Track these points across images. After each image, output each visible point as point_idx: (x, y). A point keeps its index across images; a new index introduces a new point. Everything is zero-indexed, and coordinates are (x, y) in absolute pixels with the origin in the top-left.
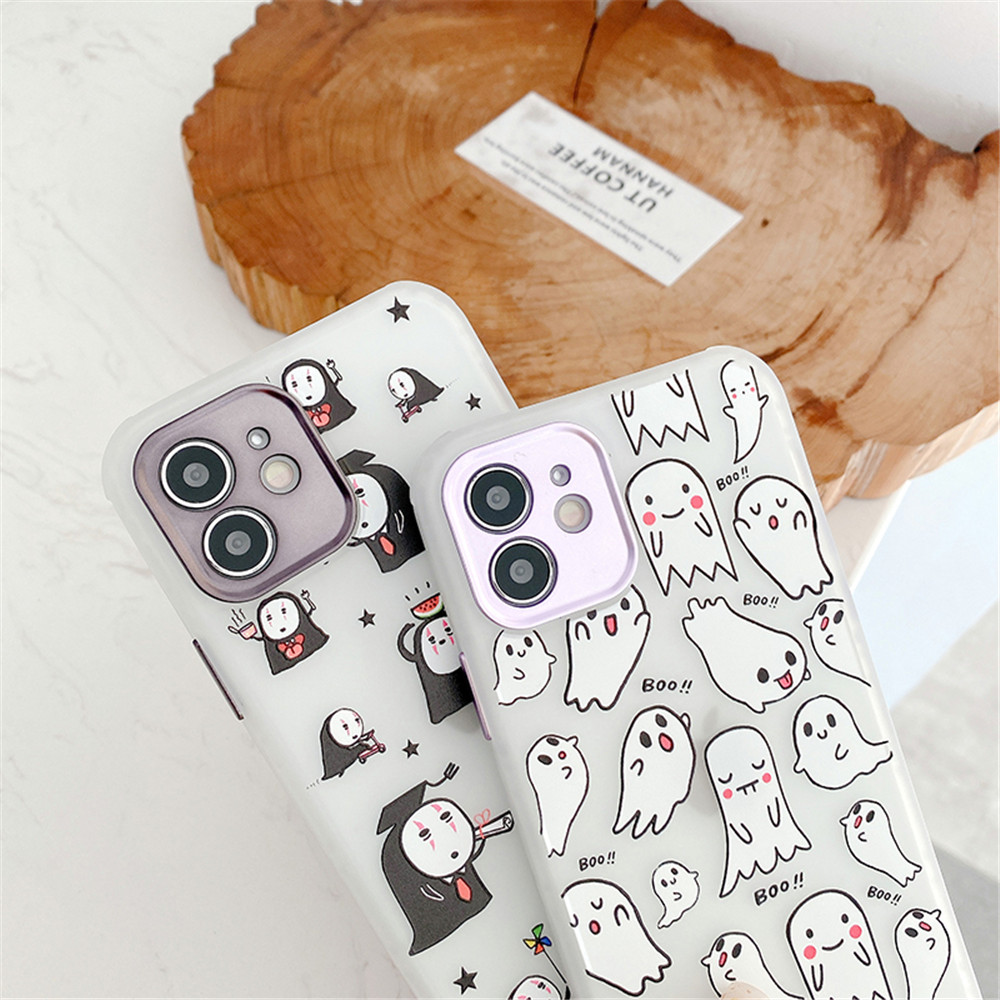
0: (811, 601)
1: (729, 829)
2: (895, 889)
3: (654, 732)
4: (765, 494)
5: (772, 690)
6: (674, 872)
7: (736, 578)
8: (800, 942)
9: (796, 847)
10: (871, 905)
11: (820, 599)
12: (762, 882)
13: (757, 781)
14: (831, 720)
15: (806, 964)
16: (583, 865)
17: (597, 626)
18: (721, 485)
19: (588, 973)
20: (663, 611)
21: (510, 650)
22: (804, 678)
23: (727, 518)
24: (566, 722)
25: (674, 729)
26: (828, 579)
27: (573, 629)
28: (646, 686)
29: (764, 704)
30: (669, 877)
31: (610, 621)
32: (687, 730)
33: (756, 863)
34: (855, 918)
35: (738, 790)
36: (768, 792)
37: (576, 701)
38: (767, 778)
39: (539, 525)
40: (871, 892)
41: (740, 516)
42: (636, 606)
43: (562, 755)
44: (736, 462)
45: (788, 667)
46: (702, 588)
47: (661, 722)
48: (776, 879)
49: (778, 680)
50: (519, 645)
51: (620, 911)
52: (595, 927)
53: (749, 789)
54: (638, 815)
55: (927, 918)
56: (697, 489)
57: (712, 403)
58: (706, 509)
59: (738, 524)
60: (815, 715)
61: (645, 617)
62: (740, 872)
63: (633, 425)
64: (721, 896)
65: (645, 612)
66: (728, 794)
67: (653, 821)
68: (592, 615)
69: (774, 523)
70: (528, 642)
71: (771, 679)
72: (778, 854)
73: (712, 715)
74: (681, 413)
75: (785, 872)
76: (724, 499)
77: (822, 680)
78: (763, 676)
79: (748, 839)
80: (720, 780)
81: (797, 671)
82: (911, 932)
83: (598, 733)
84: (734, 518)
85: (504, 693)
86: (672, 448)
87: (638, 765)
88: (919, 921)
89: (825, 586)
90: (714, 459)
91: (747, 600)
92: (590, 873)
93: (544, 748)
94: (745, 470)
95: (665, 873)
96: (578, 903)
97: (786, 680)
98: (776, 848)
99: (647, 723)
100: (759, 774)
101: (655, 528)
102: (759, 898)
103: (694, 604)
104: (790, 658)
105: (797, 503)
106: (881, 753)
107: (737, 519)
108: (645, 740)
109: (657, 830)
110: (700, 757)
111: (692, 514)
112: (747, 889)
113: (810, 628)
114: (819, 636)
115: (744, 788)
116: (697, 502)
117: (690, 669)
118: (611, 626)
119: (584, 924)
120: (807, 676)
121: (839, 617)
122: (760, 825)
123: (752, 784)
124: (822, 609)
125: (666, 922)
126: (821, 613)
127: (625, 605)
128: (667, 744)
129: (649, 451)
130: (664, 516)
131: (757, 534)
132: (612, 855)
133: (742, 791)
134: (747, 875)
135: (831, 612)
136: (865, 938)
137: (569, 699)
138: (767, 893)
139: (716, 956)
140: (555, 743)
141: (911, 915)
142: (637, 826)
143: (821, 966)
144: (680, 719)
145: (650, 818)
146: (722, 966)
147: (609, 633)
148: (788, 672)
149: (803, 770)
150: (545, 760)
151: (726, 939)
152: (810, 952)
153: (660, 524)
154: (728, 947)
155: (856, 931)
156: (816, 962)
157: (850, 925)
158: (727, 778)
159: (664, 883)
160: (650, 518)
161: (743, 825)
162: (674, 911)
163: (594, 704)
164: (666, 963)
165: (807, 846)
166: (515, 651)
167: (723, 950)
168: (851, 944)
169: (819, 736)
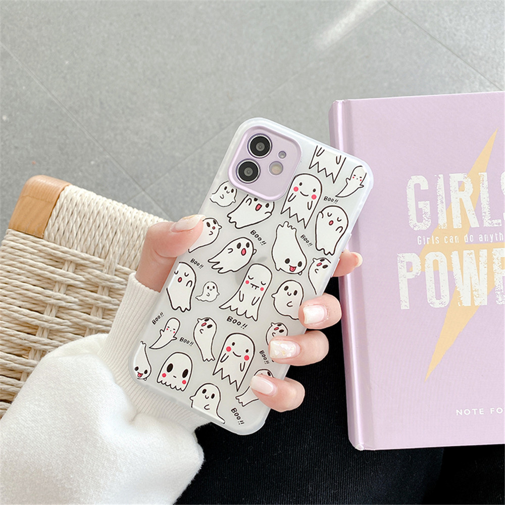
0: (321, 255)
1: (239, 293)
2: (269, 359)
3: (243, 246)
4: (336, 213)
5: (286, 267)
6: (214, 287)
7: (305, 228)
8: (229, 344)
9: (252, 316)
10: (258, 354)
11: (325, 257)
12: (235, 317)
13: (258, 287)
14: (296, 293)
15: (225, 351)
16: (192, 261)
17: (254, 204)
18: (325, 199)
19: (167, 289)
20: (277, 218)
21: (226, 188)
22: (298, 273)
23: (319, 209)
24: (222, 220)
25: (249, 251)
26: (332, 253)
27: (248, 198)
28: (253, 232)
29: (280, 269)
30: (211, 287)
31: (259, 206)
32: (253, 254)
33: (237, 309)
34: (250, 354)
35: (251, 284)
36: (259, 293)
37: (230, 218)
38: (262, 289)
39: (263, 163)
40: (262, 352)
41: (323, 212)
42: (270, 209)
43: (214, 228)
44: (336, 196)
45: (297, 266)
46: (293, 222)
47: (248, 245)
48: (239, 319)
49: (291, 266)
50: (229, 189)
51: (190, 282)
52: (180, 280)
53: (254, 287)
54: (219, 263)
56: (317, 193)
57: (346, 172)
58: (315, 201)
59: (320, 213)
60: (293, 286)
61: (270, 214)
62: (230, 306)
63: (316, 159)
64: (220, 307)
65: (271, 213)
66: (247, 282)
67: (221, 269)
68: (256, 200)
69: (331, 223)
70: (232, 191)
71: (289, 264)
72: (245, 313)
73: (264, 258)
74: (333, 168)
75: (242, 320)
76: (323, 204)
77: (303, 279)
78: (287, 261)
79: (241, 300)
80: (249, 276)
81: (298, 269)
83: (229, 233)
84: (321, 211)
85: (213, 197)
86: (320, 176)
87: (231, 250)
89: (329, 254)
90: (331, 190)
91: (303, 236)
92: (192, 264)
93: (211, 222)
94: (337, 201)
95: (211, 285)
96: (182, 269)
97: (293, 269)
98: (246, 311)
99: (244, 242)
100: (261, 286)
101: (295, 193)
102: (229, 319)
103: (286, 223)
104: (300, 264)
105: (343, 224)
107: (321, 212)
108: (239, 246)
109: (220, 272)
110: (249, 265)
111: (309, 199)
113: (314, 262)
114: (314, 266)
115: (253, 285)
116: (314, 197)
117: (269, 239)
118: (258, 208)
119: (178, 276)
120: (300, 274)
121: (325, 267)
122: (248, 300)
123: (257, 287)
124: (322, 260)
125: (199, 298)
127: (267, 206)
128: (244, 253)
129: (314, 171)
130: (301, 192)
131: (323, 222)
132: (202, 266)
133: (252, 286)
134: (232, 309)
135: (325, 263)
136: (248, 363)
137: (229, 216)
138: (232, 320)
139: (203, 321)
140: (215, 223)
141: (267, 371)
142: (215, 265)
143: (228, 356)
144: (253, 250)
145: (221, 267)
146: (202, 326)
147: (256, 209)
148: (296, 267)
149: (274, 298)
150: (208, 225)
151: (210, 319)
152: (229, 349)
153: (297, 193)
154: (208, 323)
155: (247, 358)
156: (228, 353)
157: (247, 354)
158: (251, 278)
159: (208, 288)
160: (296, 189)
161: (243, 295)
162: (204, 297)
163: (235, 223)
164: (189, 309)
165: (256, 319)
166: (227, 190)
167: (206, 322)
168: (242, 360)
169: (288, 293)
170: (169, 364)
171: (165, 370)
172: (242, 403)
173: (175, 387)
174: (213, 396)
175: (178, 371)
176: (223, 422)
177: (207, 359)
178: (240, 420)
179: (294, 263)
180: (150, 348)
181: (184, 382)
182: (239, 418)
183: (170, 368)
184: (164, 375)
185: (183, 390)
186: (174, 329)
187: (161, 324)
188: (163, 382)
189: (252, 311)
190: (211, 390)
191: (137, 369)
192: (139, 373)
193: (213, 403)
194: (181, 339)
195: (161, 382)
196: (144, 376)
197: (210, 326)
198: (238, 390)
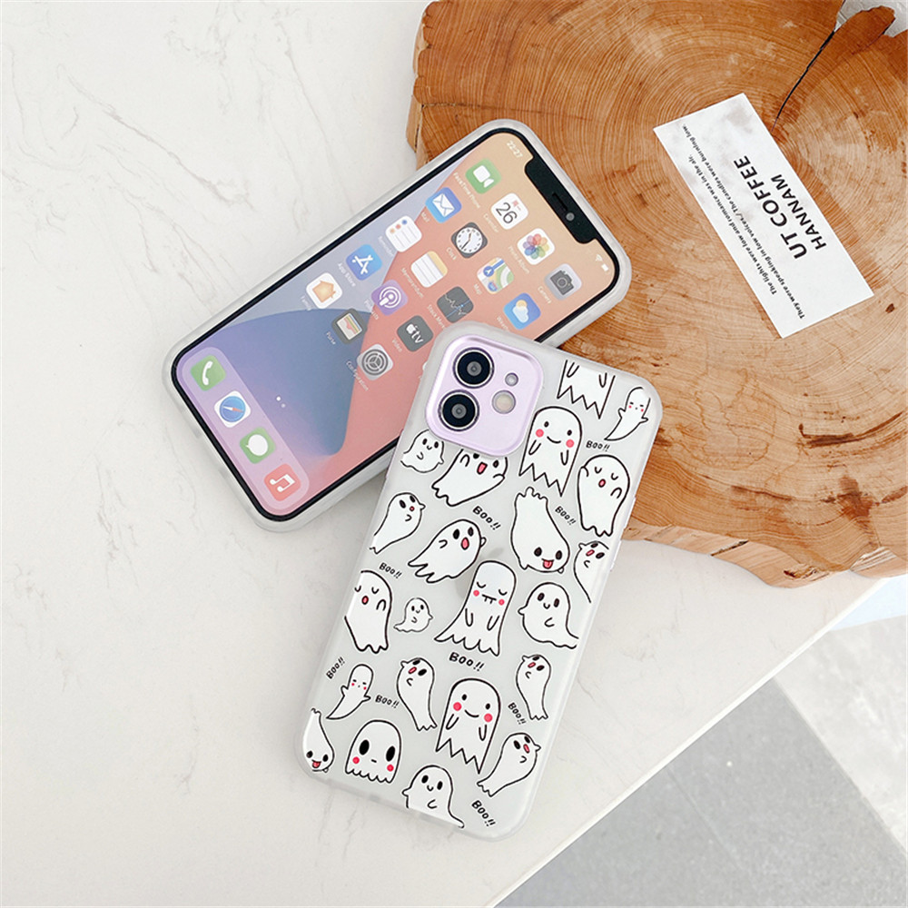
0: (591, 536)
1: (464, 611)
2: (525, 715)
3: (464, 534)
4: (609, 466)
5: (537, 563)
6: (422, 607)
7: (561, 494)
8: (456, 698)
9: (490, 649)
10: (507, 713)
11: (599, 539)
12: (462, 652)
13: (495, 599)
14: (557, 603)
15: (451, 710)
16: (383, 566)
17: (475, 463)
18: (589, 444)
19: (345, 618)
20: (515, 483)
21: (425, 442)
22: (558, 570)
23: (580, 462)
24: (425, 495)
25: (474, 540)
26: (609, 532)
27: (464, 456)
28: (477, 510)
29: (528, 566)
30: (418, 608)
31: (483, 466)
32: (481, 546)
33: (464, 639)
34: (493, 711)
35: (484, 596)
36: (497, 610)
37: (438, 490)
38: (502, 602)
39: (482, 395)
40: (512, 706)
41: (587, 467)
42: (500, 469)
43: (412, 509)
44: (606, 439)
45: (554, 558)
46: (540, 486)
47: (471, 532)
48: (469, 655)
49: (544, 560)
50: (431, 443)
51: (383, 603)
52: (365, 600)
53: (489, 600)
54: (426, 565)
55: (530, 745)
56: (575, 437)
57: (617, 400)
58: (572, 451)
59: (583, 470)
60: (551, 593)
61: (502, 478)
62: (453, 636)
63: (567, 382)
64: (435, 639)
65: (503, 475)
66: (477, 593)
67: (431, 575)
68: (476, 456)
69: (602, 483)
70: (436, 445)
71: (541, 557)
72: (478, 644)
73: (499, 551)
74: (597, 395)
75: (474, 655)
76: (586, 453)
77: (566, 579)
78: (538, 552)
79: (469, 623)
80: (478, 583)
81: (557, 564)
82: (517, 745)
83: (438, 515)
84: (583, 465)
85: (406, 459)
86: (578, 408)
87: (444, 543)
88: (525, 743)
89: (605, 535)
90: (596, 429)
91: (559, 509)
92: (382, 573)
93: (406, 499)
94: (607, 447)
95: (417, 604)
96: (367, 582)
97: (548, 564)
98: (480, 641)
99: (463, 528)
100: (500, 597)
101: (539, 440)
102: (453, 657)
103: (530, 490)
104: (559, 555)
105: (622, 482)
106: (571, 642)
107: (584, 467)
108: (456, 534)
109: (429, 580)
110: (476, 564)
111: (563, 448)
112: (450, 647)
113: (581, 549)
114: (582, 557)
115: (487, 597)
116: (570, 443)
117: (505, 520)
118: (481, 469)
119: (362, 593)
120: (561, 571)
121: (600, 556)
122: (481, 622)
123: (493, 599)
124: (595, 545)
125: (400, 627)
126: (592, 546)
127: (496, 465)
128: (465, 545)
129: (565, 401)
130: (548, 438)
131: (589, 483)
132: (399, 574)
133: (484, 598)
134: (456, 640)
135: (599, 549)
136: (491, 725)
137: (436, 486)
138: (458, 658)
139: (411, 665)
140: (413, 501)
141: (523, 736)
142: (421, 570)
143: (458, 719)
144: (481, 538)
145: (430, 572)
146: (410, 673)
147: (478, 471)
148: (552, 561)
149: (523, 615)
150: (403, 504)
151: (422, 661)
152: (457, 706)
153: (543, 440)
154: (420, 667)
155: (489, 718)
156: (457, 714)
157: (488, 711)
158: (481, 585)
159: (413, 608)
160: (540, 433)
161: (472, 615)
162: (408, 625)
163: (445, 498)
165: (496, 653)
166: (427, 444)
167: (416, 666)
168: (481, 722)
169: (544, 605)
170: (362, 741)
171: (356, 752)
172: (488, 791)
173: (377, 777)
174: (440, 785)
175: (378, 751)
176: (461, 825)
177: (423, 727)
178: (489, 819)
179: (549, 554)
180: (328, 718)
181: (390, 768)
182: (486, 816)
183: (364, 748)
184: (356, 760)
185: (389, 780)
186: (364, 683)
187: (341, 676)
188: (356, 772)
189: (489, 640)
190: (435, 776)
191: (310, 754)
192: (314, 761)
193: (441, 796)
194: (378, 699)
195: (353, 771)
196: (324, 765)
197: (422, 672)
198: (479, 772)
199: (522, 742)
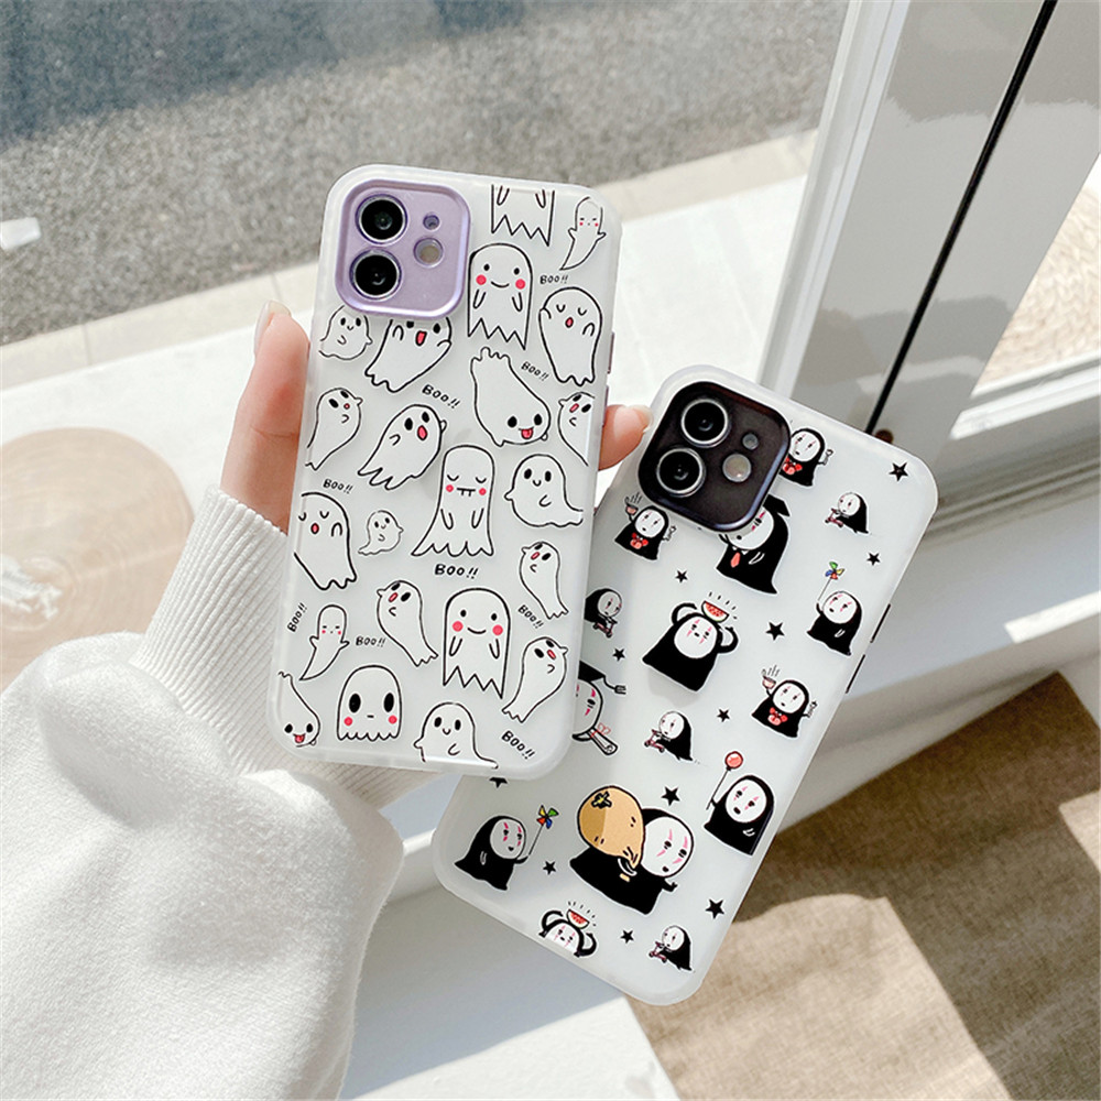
0: (571, 388)
1: (439, 513)
2: (540, 616)
3: (418, 422)
4: (572, 300)
5: (514, 434)
6: (387, 520)
7: (524, 347)
8: (454, 616)
9: (481, 549)
10: (518, 618)
11: (579, 389)
12: (448, 562)
13: (474, 490)
14: (548, 476)
15: (451, 633)
16: (326, 484)
17: (411, 333)
18: (543, 280)
19: (295, 555)
20: (466, 347)
21: (343, 321)
22: (541, 438)
23: (538, 304)
24: (359, 386)
25: (432, 427)
26: (590, 378)
27: (395, 326)
28: (427, 390)
29: (505, 441)
30: (382, 523)
31: (421, 335)
32: (441, 432)
33: (447, 545)
34: (502, 621)
35: (459, 489)
36: (479, 502)
37: (373, 376)
38: (483, 492)
39: (396, 247)
40: (522, 609)
41: (547, 308)
43: (347, 406)
44: (562, 269)
45: (533, 424)
47: (426, 417)
48: (457, 563)
49: (523, 430)
50: (351, 322)
51: (338, 527)
52: (315, 529)
53: (466, 493)
54: (381, 470)
55: (555, 649)
56: (524, 275)
58: (525, 292)
59: (544, 312)
60: (539, 467)
61: (448, 344)
62: (433, 546)
63: (499, 211)
64: (413, 554)
65: (449, 341)
66: (450, 488)
67: (389, 480)
68: (410, 325)
69: (569, 323)
70: (358, 322)
71: (516, 428)
72: (466, 547)
73: (465, 432)
74: (538, 218)
75: (465, 562)
76: (540, 293)
77: (554, 445)
78: (512, 422)
79: (449, 525)
80: (448, 476)
81: (538, 431)
82: (539, 653)
83: (380, 409)
84: (542, 306)
87: (396, 438)
88: (549, 648)
89: (586, 382)
91: (525, 366)
92: (329, 491)
93: (337, 396)
94: (565, 278)
95: (381, 518)
96: (315, 505)
97: (527, 433)
98: (466, 543)
99: (416, 415)
100: (479, 486)
101: (482, 288)
102: (438, 570)
103: (486, 351)
104: (538, 420)
105: (593, 316)
106: (577, 517)
107: (544, 308)
108: (409, 424)
109: (389, 486)
110: (441, 454)
111: (513, 291)
112: (433, 560)
113: (563, 406)
114: (566, 415)
115: (463, 490)
116: (520, 284)
117: (463, 393)
118: (421, 339)
119: (308, 523)
120: (544, 437)
121: (586, 409)
122: (462, 522)
123: (470, 491)
124: (577, 397)
125: (365, 551)
126: (575, 400)
127: (437, 329)
128: (423, 434)
129: (503, 234)
130: (493, 283)
131: (554, 326)
132: (349, 488)
133: (460, 492)
134: (438, 550)
135: (582, 402)
136: (502, 638)
137: (369, 373)
138: (445, 570)
139: (390, 592)
140: (346, 396)
141: (544, 641)
142: (379, 480)
143: (461, 640)
144: (440, 422)
145: (387, 477)
146: (390, 601)
147: (417, 342)
148: (532, 429)
149: (511, 500)
150: (334, 403)
151: (402, 584)
152: (458, 627)
153: (487, 287)
154: (401, 591)
155: (498, 630)
156: (459, 635)
157: (495, 623)
158: (453, 477)
159: (377, 525)
160: (481, 280)
161: (450, 515)
162: (375, 546)
163: (385, 384)
164: (352, 578)
165: (490, 552)
166: (347, 324)
167: (397, 591)
168: (490, 637)
169: (534, 482)
170: (350, 696)
171: (346, 711)
172: (517, 716)
173: (379, 735)
174: (458, 725)
175: (372, 703)
176: (495, 765)
177: (422, 660)
178: (526, 749)
179: (526, 422)
180: (301, 679)
181: (392, 720)
182: (521, 747)
183: (355, 703)
184: (349, 721)
185: (394, 735)
186: (337, 627)
187: (307, 626)
188: (351, 736)
189: (478, 540)
190: (449, 715)
191: (289, 729)
192: (296, 736)
193: (463, 737)
194: (359, 641)
195: (347, 735)
196: (309, 737)
197: (406, 597)
198: (501, 696)
199: (544, 648)
